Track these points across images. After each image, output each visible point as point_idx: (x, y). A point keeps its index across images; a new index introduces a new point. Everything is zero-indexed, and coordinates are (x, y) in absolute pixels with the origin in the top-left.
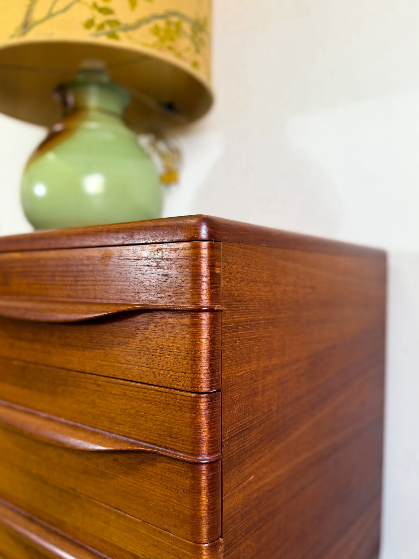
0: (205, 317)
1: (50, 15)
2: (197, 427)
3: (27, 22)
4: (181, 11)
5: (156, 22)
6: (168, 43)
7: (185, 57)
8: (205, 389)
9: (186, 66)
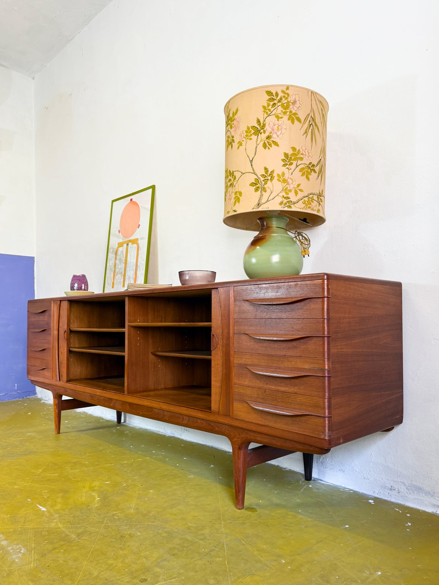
0: (326, 299)
1: (268, 201)
2: (324, 328)
3: (259, 204)
4: (313, 192)
5: (304, 199)
6: (309, 206)
7: (315, 209)
8: (326, 318)
9: (315, 213)
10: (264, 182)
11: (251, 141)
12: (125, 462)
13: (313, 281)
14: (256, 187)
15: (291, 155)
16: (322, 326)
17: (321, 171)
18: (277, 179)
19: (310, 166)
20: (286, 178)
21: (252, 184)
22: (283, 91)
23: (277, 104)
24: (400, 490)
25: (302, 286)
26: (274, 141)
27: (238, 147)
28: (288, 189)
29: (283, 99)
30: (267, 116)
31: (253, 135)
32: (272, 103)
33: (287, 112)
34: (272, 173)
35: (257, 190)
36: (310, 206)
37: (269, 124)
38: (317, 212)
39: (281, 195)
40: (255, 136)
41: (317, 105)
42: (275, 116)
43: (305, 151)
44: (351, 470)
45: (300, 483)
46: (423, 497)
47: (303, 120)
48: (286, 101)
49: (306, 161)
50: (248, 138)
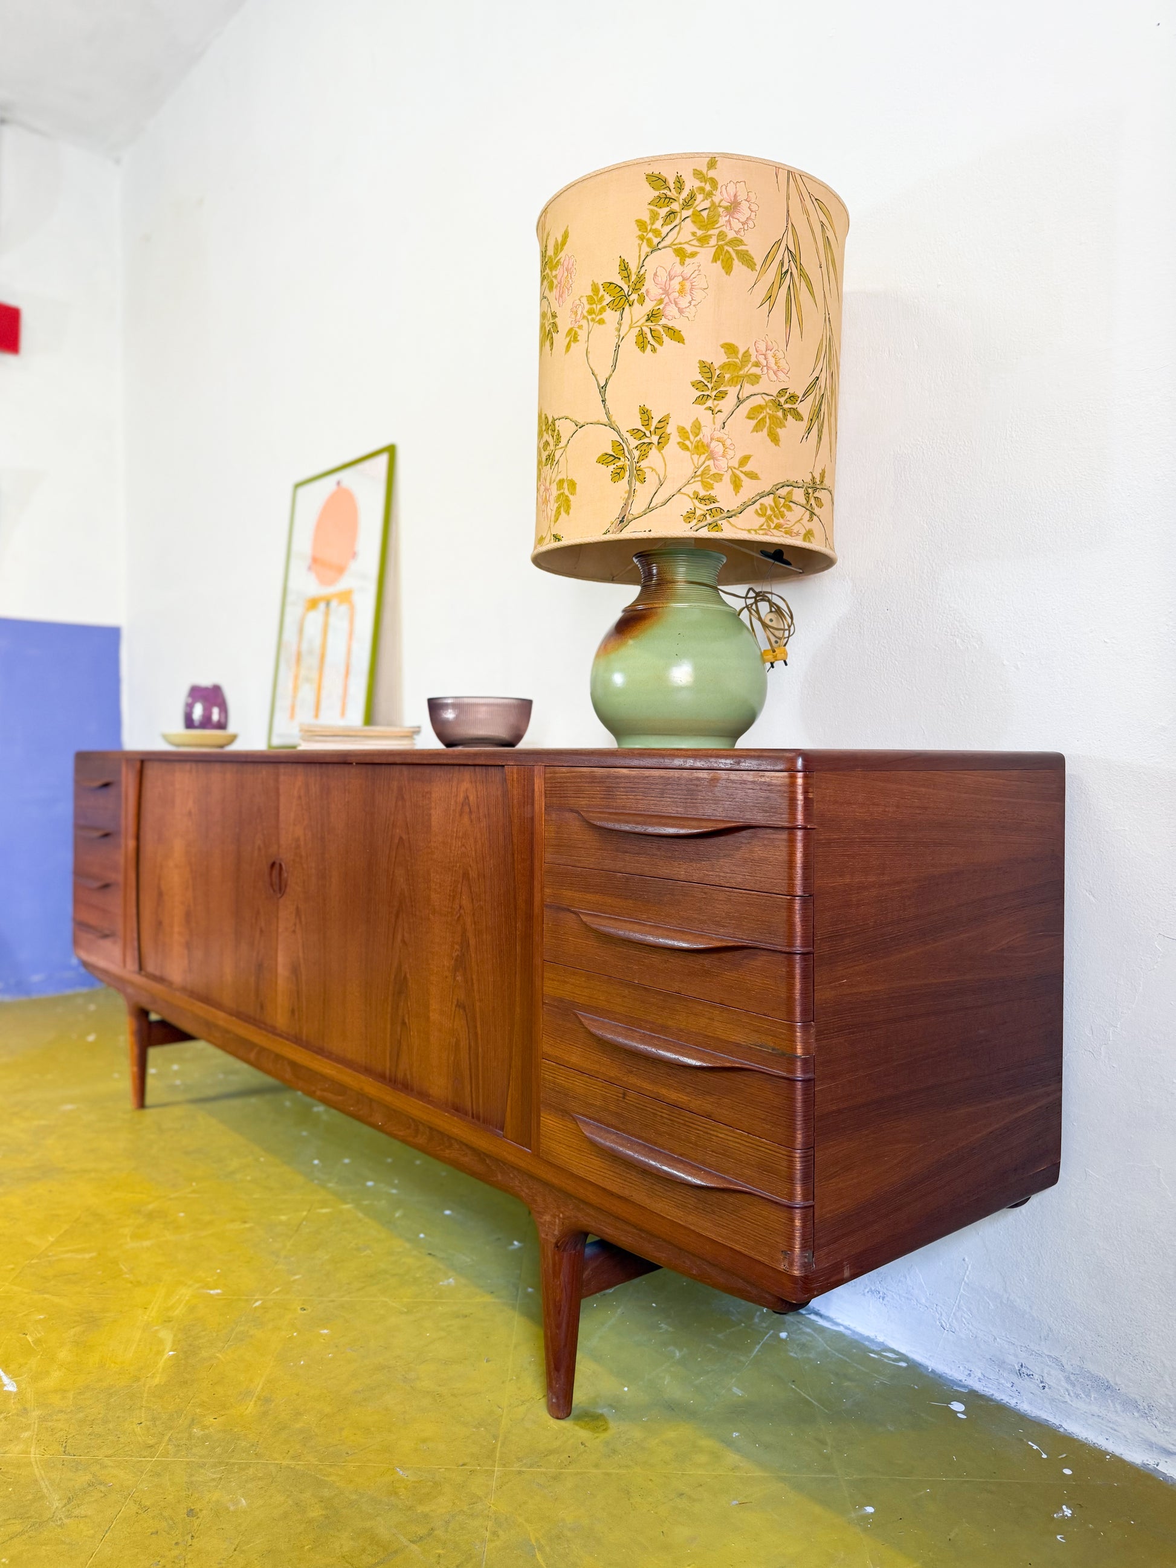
0: (800, 834)
1: (649, 509)
2: (791, 925)
3: (623, 518)
4: (792, 479)
5: (762, 500)
6: (776, 521)
7: (795, 531)
8: (799, 893)
9: (798, 542)
10: (638, 452)
11: (602, 327)
12: (283, 1218)
13: (761, 773)
14: (615, 466)
15: (722, 367)
16: (785, 918)
17: (817, 413)
18: (678, 443)
19: (782, 400)
20: (706, 441)
21: (607, 459)
22: (697, 174)
23: (681, 212)
24: (1046, 1379)
25: (730, 784)
26: (670, 325)
27: (568, 347)
28: (711, 473)
29: (699, 197)
30: (649, 250)
31: (608, 310)
32: (663, 211)
33: (710, 236)
34: (662, 424)
35: (617, 475)
36: (781, 521)
37: (655, 274)
38: (804, 540)
39: (689, 490)
40: (613, 311)
41: (807, 212)
42: (675, 249)
43: (765, 355)
44: (904, 1297)
45: (756, 1320)
46: (1116, 1412)
47: (759, 260)
48: (707, 204)
49: (770, 385)
50: (593, 320)
